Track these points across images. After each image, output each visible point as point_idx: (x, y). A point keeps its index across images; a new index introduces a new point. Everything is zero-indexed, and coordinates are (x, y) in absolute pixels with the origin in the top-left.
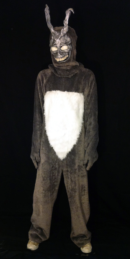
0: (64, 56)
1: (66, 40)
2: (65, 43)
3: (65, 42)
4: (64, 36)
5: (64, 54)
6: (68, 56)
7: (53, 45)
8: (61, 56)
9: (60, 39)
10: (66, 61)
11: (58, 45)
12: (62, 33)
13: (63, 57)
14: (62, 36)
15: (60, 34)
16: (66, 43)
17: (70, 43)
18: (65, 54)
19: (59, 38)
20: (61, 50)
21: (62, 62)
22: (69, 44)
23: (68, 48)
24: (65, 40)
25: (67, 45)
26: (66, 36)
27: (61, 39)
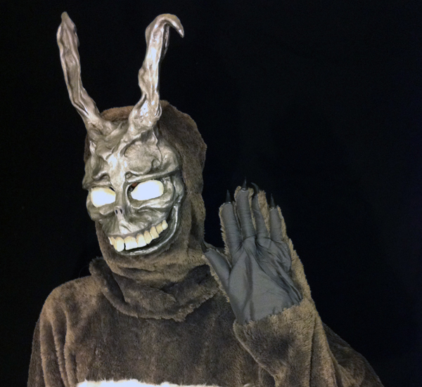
0: (148, 229)
1: (156, 158)
2: (151, 171)
3: (150, 164)
4: (145, 137)
5: (146, 220)
6: (165, 226)
8: (134, 228)
9: (124, 152)
10: (156, 248)
11: (119, 180)
12: (136, 126)
13: (142, 232)
14: (133, 142)
15: (125, 132)
16: (155, 171)
17: (171, 168)
18: (150, 218)
19: (122, 146)
20: (131, 200)
21: (140, 252)
22: (171, 175)
23: (165, 191)
24: (151, 159)
25: (159, 179)
26: (154, 139)
27: (132, 153)
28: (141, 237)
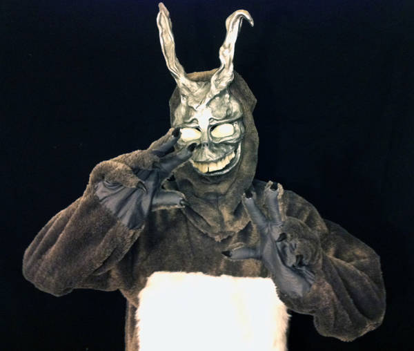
0: (224, 157)
1: (228, 110)
2: (227, 117)
3: (225, 113)
4: (221, 94)
5: (223, 151)
6: (233, 155)
7: (185, 123)
8: (214, 157)
9: (208, 104)
10: (228, 170)
11: (204, 126)
12: (216, 86)
13: (221, 159)
14: (215, 96)
15: (209, 89)
16: (229, 118)
17: (238, 116)
18: (225, 150)
19: (208, 100)
20: (212, 137)
21: (218, 173)
22: (238, 120)
23: (235, 131)
24: (226, 109)
25: (231, 123)
26: (227, 96)
27: (213, 105)
28: (219, 163)
